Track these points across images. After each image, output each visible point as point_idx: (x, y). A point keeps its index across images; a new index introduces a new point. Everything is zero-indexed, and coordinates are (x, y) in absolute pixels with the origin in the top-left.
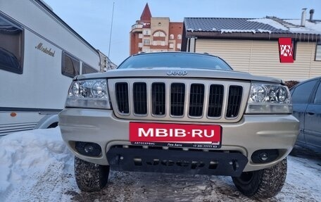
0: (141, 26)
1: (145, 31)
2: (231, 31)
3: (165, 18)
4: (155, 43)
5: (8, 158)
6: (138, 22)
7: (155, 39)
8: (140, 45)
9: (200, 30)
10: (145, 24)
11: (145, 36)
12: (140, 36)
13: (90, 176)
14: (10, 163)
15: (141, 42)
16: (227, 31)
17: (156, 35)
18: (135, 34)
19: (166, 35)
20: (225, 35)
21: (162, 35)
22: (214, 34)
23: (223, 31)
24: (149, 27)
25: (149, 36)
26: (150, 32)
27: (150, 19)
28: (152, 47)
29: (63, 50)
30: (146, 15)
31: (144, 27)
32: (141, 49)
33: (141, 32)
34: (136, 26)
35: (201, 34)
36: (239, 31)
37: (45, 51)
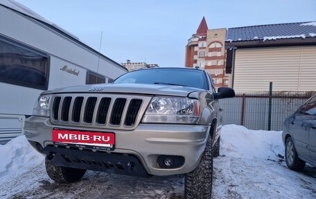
0: (197, 39)
1: (200, 44)
2: (274, 38)
3: (222, 29)
4: (210, 55)
5: (13, 152)
6: (194, 36)
7: (211, 50)
8: (196, 57)
9: (240, 39)
10: (201, 37)
11: (200, 48)
12: (196, 49)
13: (54, 170)
14: (13, 156)
15: (197, 54)
16: (270, 38)
17: (212, 46)
18: (190, 48)
19: (222, 45)
20: (269, 43)
21: (218, 45)
22: (255, 43)
23: (265, 38)
24: (205, 39)
25: (205, 48)
26: (205, 44)
27: (206, 32)
28: (207, 58)
29: (88, 70)
30: (203, 28)
31: (200, 40)
32: (196, 61)
33: (197, 45)
34: (192, 40)
35: (241, 44)
36: (285, 37)
37: (70, 72)
